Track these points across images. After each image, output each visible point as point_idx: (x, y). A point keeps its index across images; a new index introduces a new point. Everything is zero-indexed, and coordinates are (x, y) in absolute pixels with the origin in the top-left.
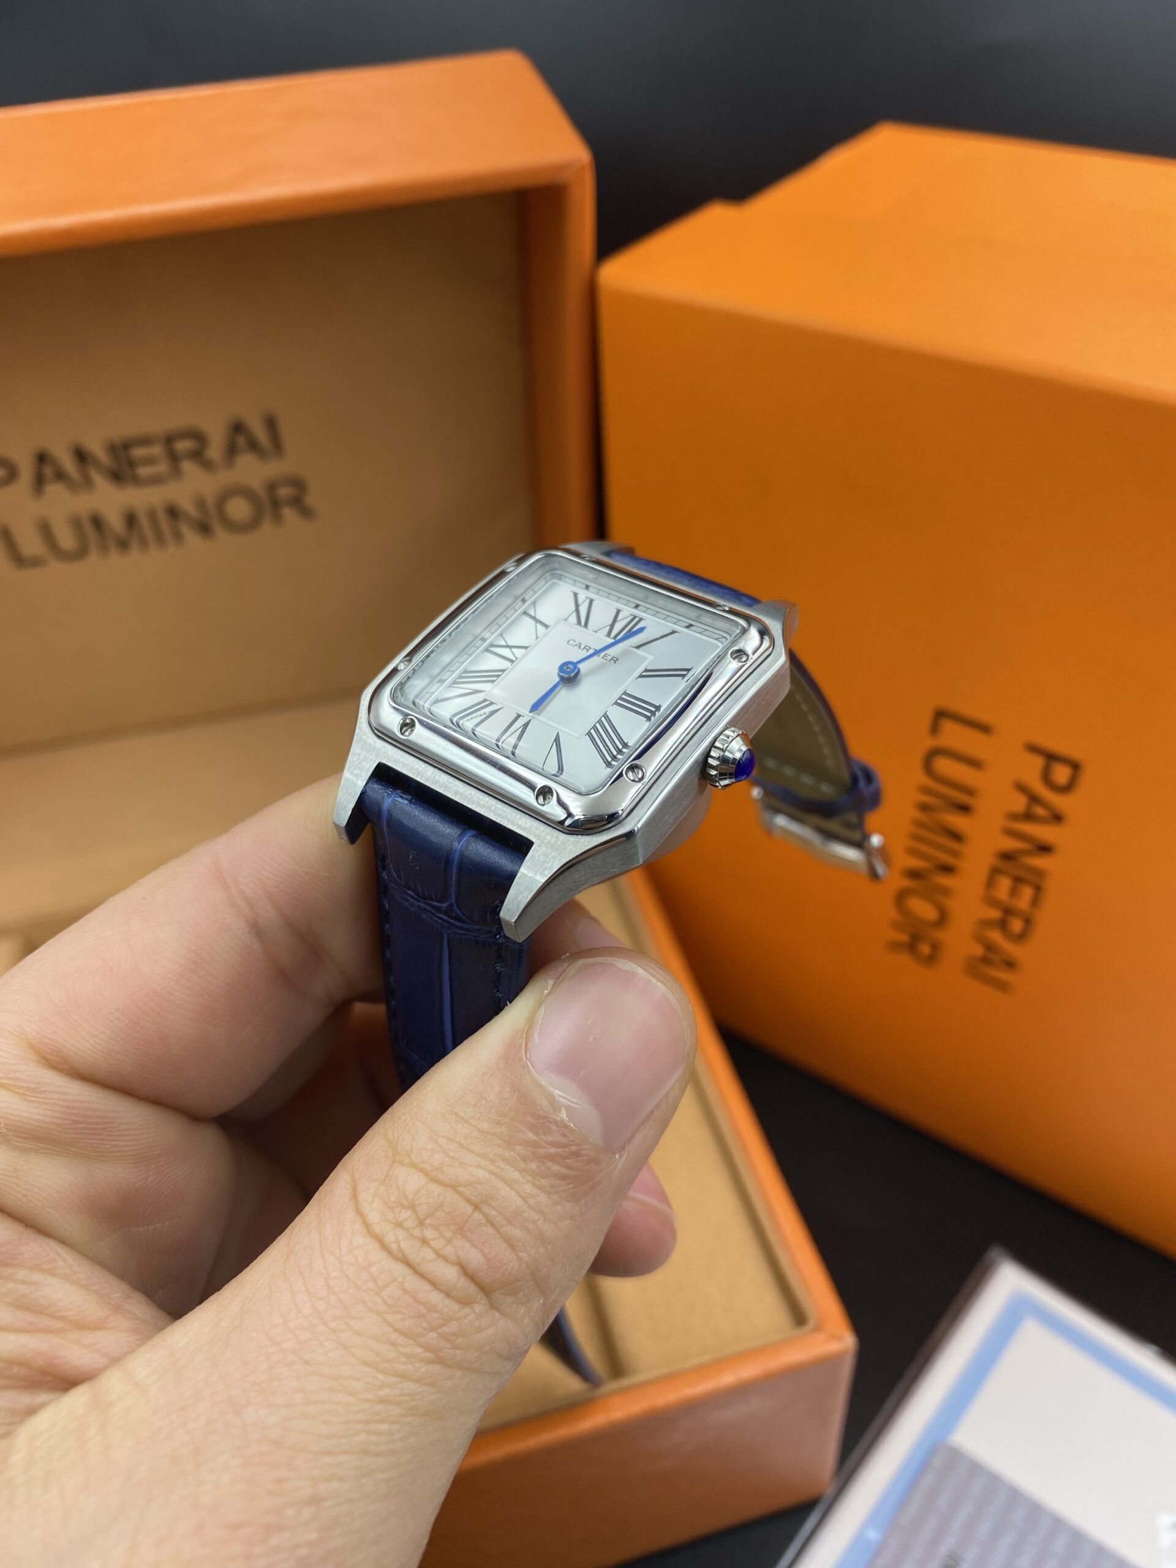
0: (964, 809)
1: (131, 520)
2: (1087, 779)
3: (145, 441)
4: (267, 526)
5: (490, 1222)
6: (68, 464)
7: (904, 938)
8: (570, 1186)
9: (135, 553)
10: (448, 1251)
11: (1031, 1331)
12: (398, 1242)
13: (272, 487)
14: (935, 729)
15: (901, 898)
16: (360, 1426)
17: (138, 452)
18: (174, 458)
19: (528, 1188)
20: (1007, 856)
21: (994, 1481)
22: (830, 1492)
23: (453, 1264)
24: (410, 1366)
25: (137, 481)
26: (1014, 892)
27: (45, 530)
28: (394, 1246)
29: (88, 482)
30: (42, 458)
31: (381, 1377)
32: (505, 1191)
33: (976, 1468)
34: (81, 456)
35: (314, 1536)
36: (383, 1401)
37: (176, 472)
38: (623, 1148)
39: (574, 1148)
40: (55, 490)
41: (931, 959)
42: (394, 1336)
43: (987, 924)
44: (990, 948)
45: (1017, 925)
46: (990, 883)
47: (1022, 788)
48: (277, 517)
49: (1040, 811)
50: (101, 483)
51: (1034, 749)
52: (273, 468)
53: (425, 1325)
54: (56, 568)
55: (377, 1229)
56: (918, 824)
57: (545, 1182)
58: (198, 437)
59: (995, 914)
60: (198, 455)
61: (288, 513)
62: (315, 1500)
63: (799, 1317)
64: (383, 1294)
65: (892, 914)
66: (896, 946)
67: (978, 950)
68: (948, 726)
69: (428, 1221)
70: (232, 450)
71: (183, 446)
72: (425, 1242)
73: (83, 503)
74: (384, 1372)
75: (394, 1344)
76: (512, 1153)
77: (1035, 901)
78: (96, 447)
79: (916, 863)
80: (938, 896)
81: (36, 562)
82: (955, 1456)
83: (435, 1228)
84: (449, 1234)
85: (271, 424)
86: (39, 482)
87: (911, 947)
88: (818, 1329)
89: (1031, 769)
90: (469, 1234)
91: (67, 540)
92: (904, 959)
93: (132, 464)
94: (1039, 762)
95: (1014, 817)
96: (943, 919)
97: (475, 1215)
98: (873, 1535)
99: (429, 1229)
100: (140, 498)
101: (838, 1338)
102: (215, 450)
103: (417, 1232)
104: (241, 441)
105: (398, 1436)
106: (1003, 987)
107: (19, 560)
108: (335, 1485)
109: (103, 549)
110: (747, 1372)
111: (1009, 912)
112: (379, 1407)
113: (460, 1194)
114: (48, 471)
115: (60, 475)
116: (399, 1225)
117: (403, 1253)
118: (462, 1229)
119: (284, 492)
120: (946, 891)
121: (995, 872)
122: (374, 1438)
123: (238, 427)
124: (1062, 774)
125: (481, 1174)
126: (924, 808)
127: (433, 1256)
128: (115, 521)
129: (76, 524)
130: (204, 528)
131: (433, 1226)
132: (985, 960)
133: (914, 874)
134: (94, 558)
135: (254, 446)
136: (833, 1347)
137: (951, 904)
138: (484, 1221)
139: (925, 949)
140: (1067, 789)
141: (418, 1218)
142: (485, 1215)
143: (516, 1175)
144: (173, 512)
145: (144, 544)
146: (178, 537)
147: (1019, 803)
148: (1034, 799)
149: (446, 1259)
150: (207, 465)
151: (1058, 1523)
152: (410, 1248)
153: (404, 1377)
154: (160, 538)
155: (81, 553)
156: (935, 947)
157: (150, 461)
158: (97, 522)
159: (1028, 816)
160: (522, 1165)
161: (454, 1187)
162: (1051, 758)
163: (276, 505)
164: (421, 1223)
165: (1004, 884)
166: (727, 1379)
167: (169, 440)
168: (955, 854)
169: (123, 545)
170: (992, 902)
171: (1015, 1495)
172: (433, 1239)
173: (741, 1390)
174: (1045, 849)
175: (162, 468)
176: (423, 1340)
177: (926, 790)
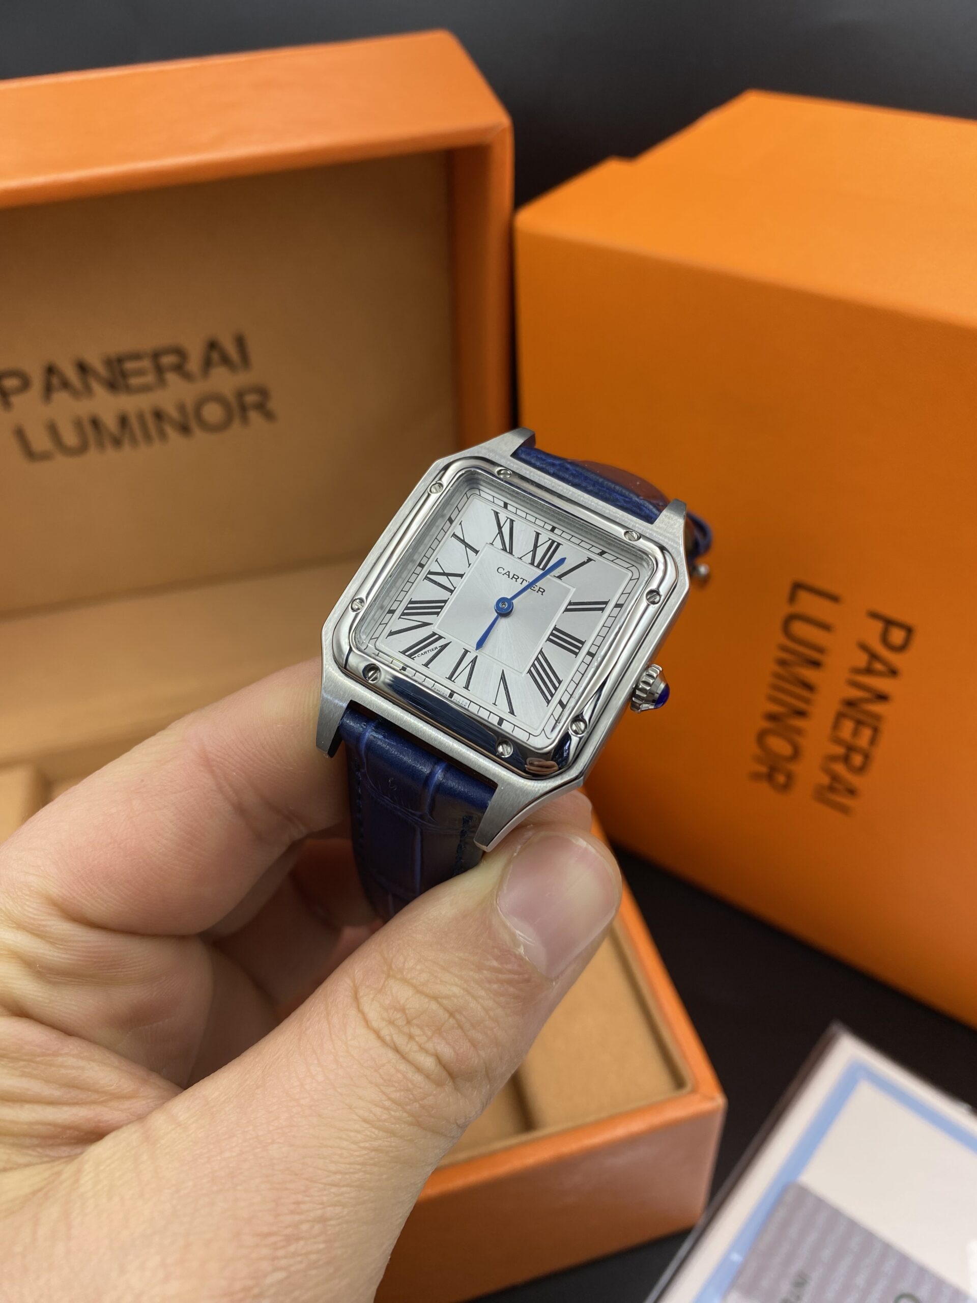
0: (816, 664)
1: (123, 421)
2: (918, 641)
3: (137, 356)
4: (236, 426)
5: (460, 1027)
6: (72, 374)
7: (763, 769)
8: (520, 1004)
9: (127, 448)
10: (429, 1046)
11: (865, 1092)
12: (391, 1035)
13: (240, 395)
14: (792, 598)
15: (761, 736)
16: (359, 1167)
17: (130, 366)
18: (160, 370)
19: (490, 1003)
20: (850, 703)
21: (836, 1214)
22: (701, 1222)
23: (432, 1055)
24: (397, 1126)
25: (129, 390)
26: (855, 733)
27: (53, 430)
28: (388, 1038)
29: (88, 390)
30: (51, 370)
31: (376, 1132)
32: (473, 1004)
33: (820, 1203)
34: (83, 368)
35: (321, 1246)
36: (375, 1150)
37: (161, 381)
38: (558, 977)
39: (526, 976)
40: (61, 398)
41: (786, 787)
42: (387, 1103)
43: (833, 758)
44: (835, 778)
45: (857, 760)
46: (836, 725)
47: (864, 647)
48: (245, 420)
49: (878, 666)
50: (98, 389)
51: (875, 615)
52: (242, 379)
53: (411, 1096)
54: (61, 461)
55: (375, 1024)
56: (777, 676)
57: (502, 999)
58: (181, 353)
59: (840, 750)
60: (179, 369)
61: (254, 416)
62: (323, 1220)
63: (678, 1081)
64: (380, 1071)
65: (755, 749)
66: (756, 776)
67: (825, 780)
68: (803, 596)
69: (415, 1021)
70: (207, 364)
71: (168, 360)
72: (411, 1037)
73: (84, 408)
74: (378, 1128)
75: (387, 1109)
76: (481, 976)
77: (873, 741)
78: (96, 362)
79: (775, 708)
80: (792, 735)
81: (45, 456)
82: (803, 1193)
83: (420, 1027)
84: (429, 1033)
85: (240, 342)
86: (48, 390)
87: (770, 777)
88: (694, 1091)
89: (872, 632)
90: (445, 1034)
91: (70, 438)
92: (764, 787)
93: (124, 375)
94: (879, 626)
95: (857, 671)
96: (796, 754)
97: (450, 1020)
98: (736, 1257)
99: (415, 1027)
100: (130, 403)
101: (712, 1099)
102: (194, 364)
103: (406, 1029)
104: (215, 356)
105: (384, 1176)
106: (844, 810)
107: (30, 454)
108: (338, 1210)
109: (101, 445)
110: (637, 1125)
111: (851, 749)
112: (373, 1154)
113: (440, 1004)
114: (55, 381)
115: (66, 385)
116: (391, 1022)
117: (395, 1044)
118: (439, 1031)
119: (251, 399)
120: (799, 731)
121: (840, 716)
122: (368, 1176)
123: (213, 345)
124: (897, 636)
125: (456, 990)
126: (782, 663)
127: (416, 1048)
128: (110, 422)
129: (78, 424)
130: (185, 429)
131: (418, 1026)
132: (831, 788)
133: (772, 717)
134: (93, 453)
135: (226, 360)
136: (706, 1106)
137: (802, 741)
138: (456, 1026)
139: (781, 779)
140: (902, 648)
141: (407, 1019)
142: (457, 1020)
143: (483, 993)
144: (159, 415)
145: (134, 441)
146: (163, 435)
147: (862, 660)
148: (874, 656)
149: (427, 1052)
150: (187, 376)
151: (887, 1248)
152: (400, 1041)
153: (393, 1133)
154: (148, 437)
155: (83, 448)
156: (790, 776)
157: (140, 373)
158: (96, 423)
159: (869, 671)
160: (487, 985)
161: (435, 998)
162: (889, 623)
163: (243, 409)
164: (409, 1022)
165: (848, 727)
166: (620, 1131)
167: (156, 356)
168: (807, 701)
169: (117, 442)
170: (838, 741)
171: (853, 1226)
172: (419, 1036)
173: (632, 1141)
174: (882, 697)
175: (150, 378)
176: (409, 1107)
177: (784, 649)
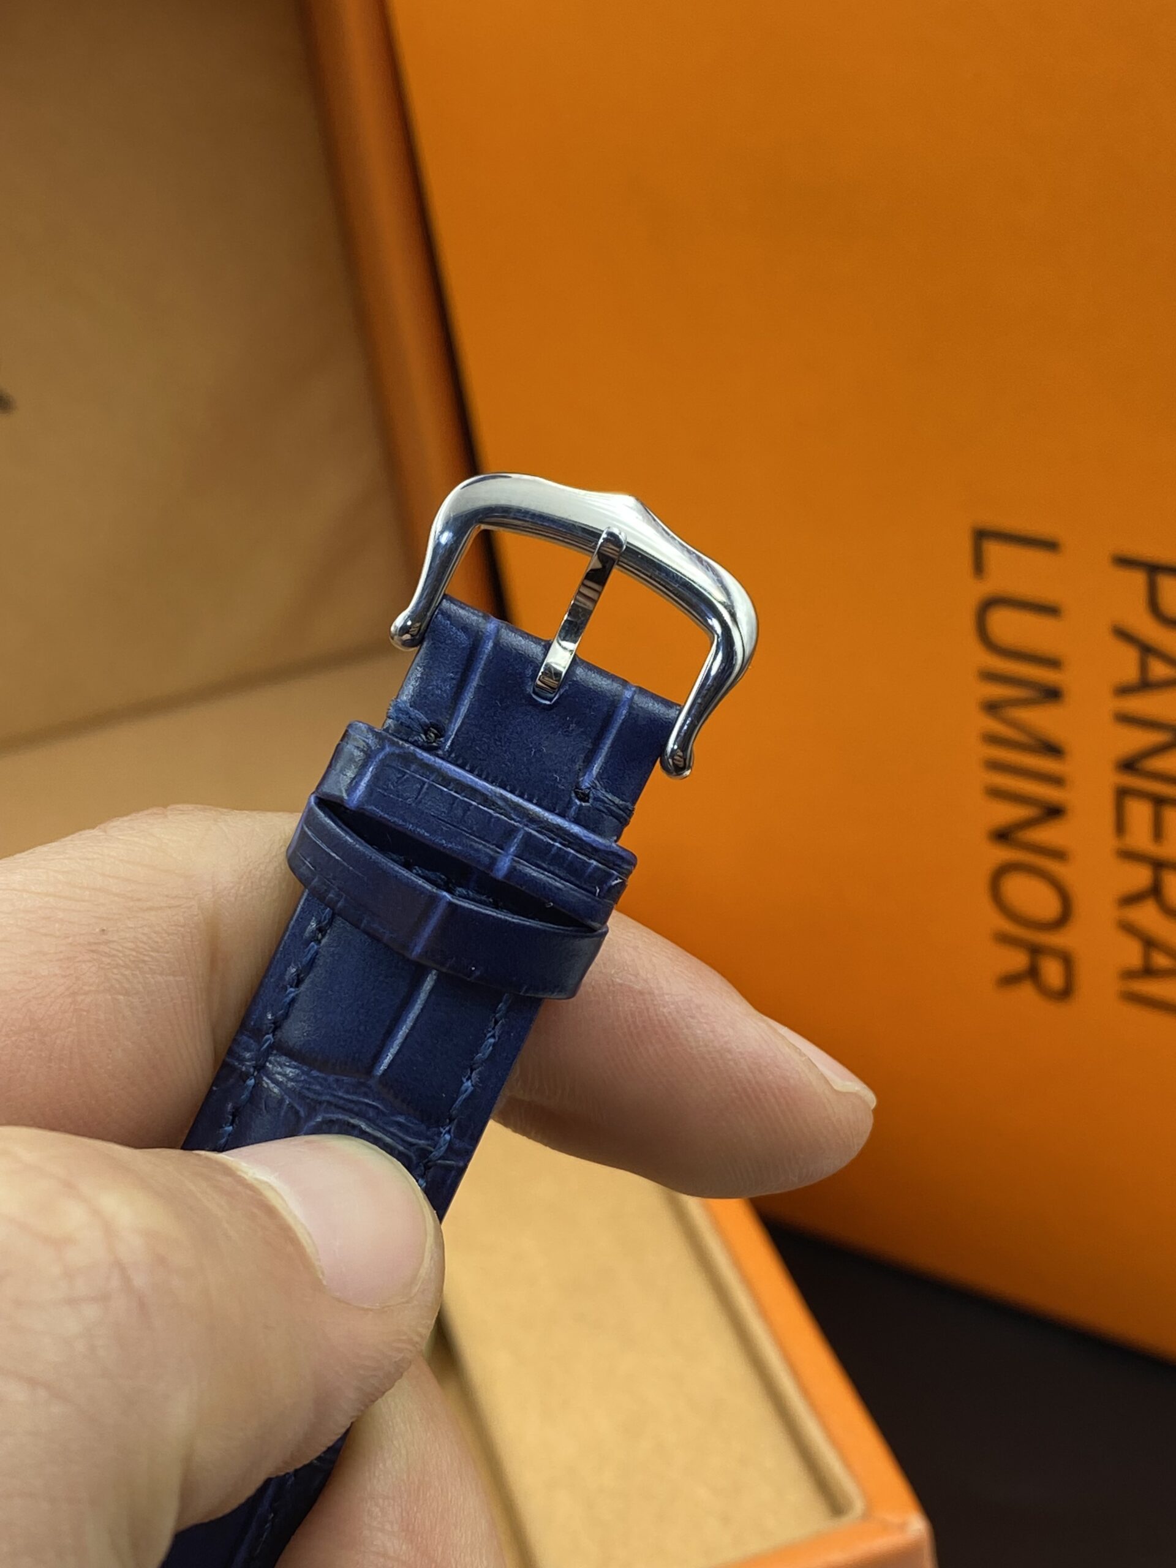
0: (1052, 694)
7: (1018, 960)
14: (979, 567)
15: (996, 883)
20: (1129, 765)
26: (1157, 829)
41: (1066, 991)
43: (1131, 900)
44: (1148, 942)
46: (1120, 826)
47: (1123, 634)
49: (1161, 670)
51: (1124, 562)
56: (989, 739)
59: (1141, 876)
65: (992, 918)
66: (1009, 980)
67: (1131, 954)
68: (994, 551)
79: (1007, 813)
87: (1033, 975)
88: (866, 1516)
89: (1129, 599)
92: (1028, 1001)
94: (1139, 579)
96: (1067, 907)
111: (1158, 866)
120: (1058, 853)
121: (1121, 797)
126: (992, 707)
132: (1148, 969)
133: (1005, 836)
137: (1070, 875)
139: (1054, 973)
147: (1127, 663)
148: (1147, 650)
156: (1067, 965)
159: (1146, 684)
162: (1154, 570)
165: (1140, 818)
168: (1057, 782)
170: (1129, 855)
177: (990, 676)
